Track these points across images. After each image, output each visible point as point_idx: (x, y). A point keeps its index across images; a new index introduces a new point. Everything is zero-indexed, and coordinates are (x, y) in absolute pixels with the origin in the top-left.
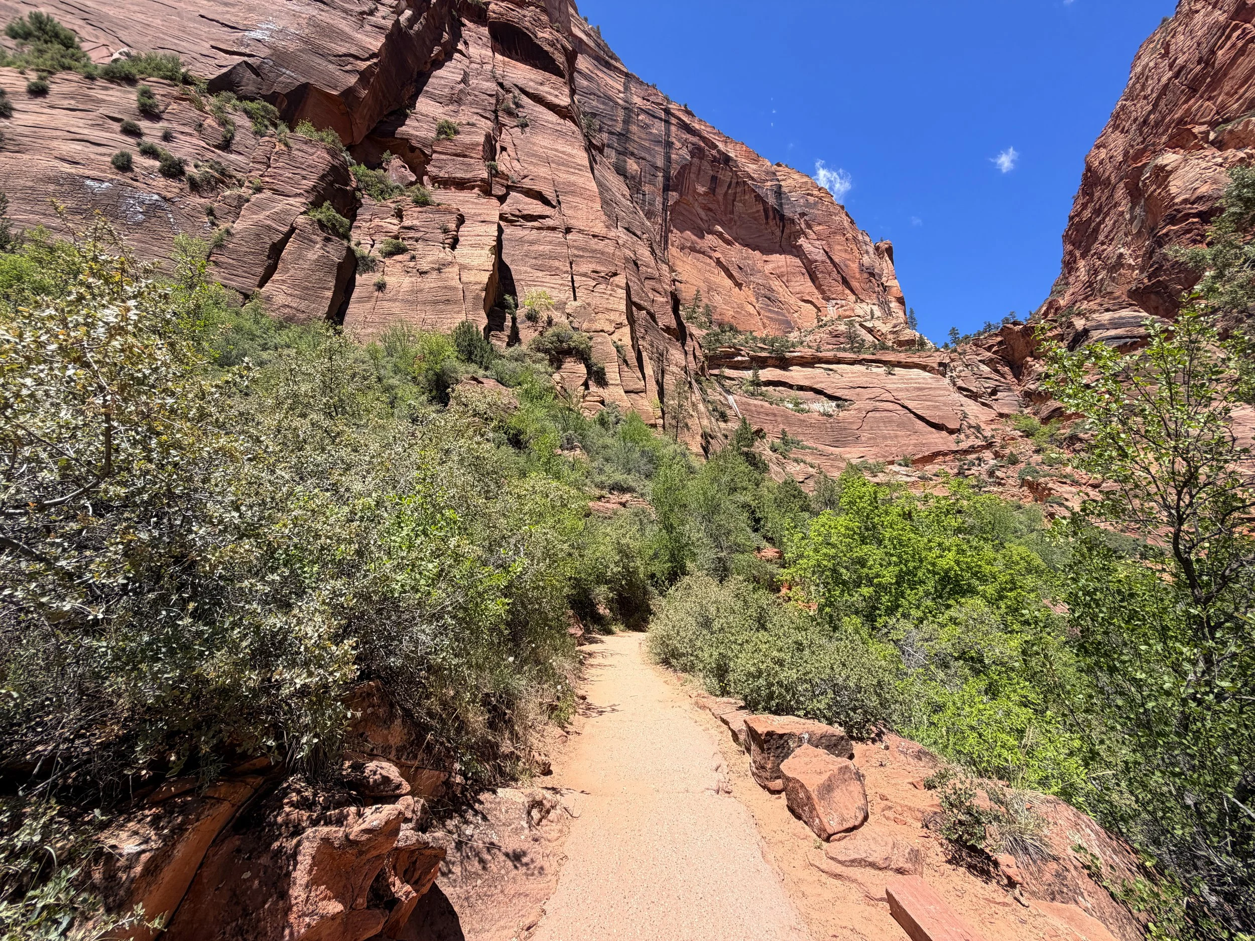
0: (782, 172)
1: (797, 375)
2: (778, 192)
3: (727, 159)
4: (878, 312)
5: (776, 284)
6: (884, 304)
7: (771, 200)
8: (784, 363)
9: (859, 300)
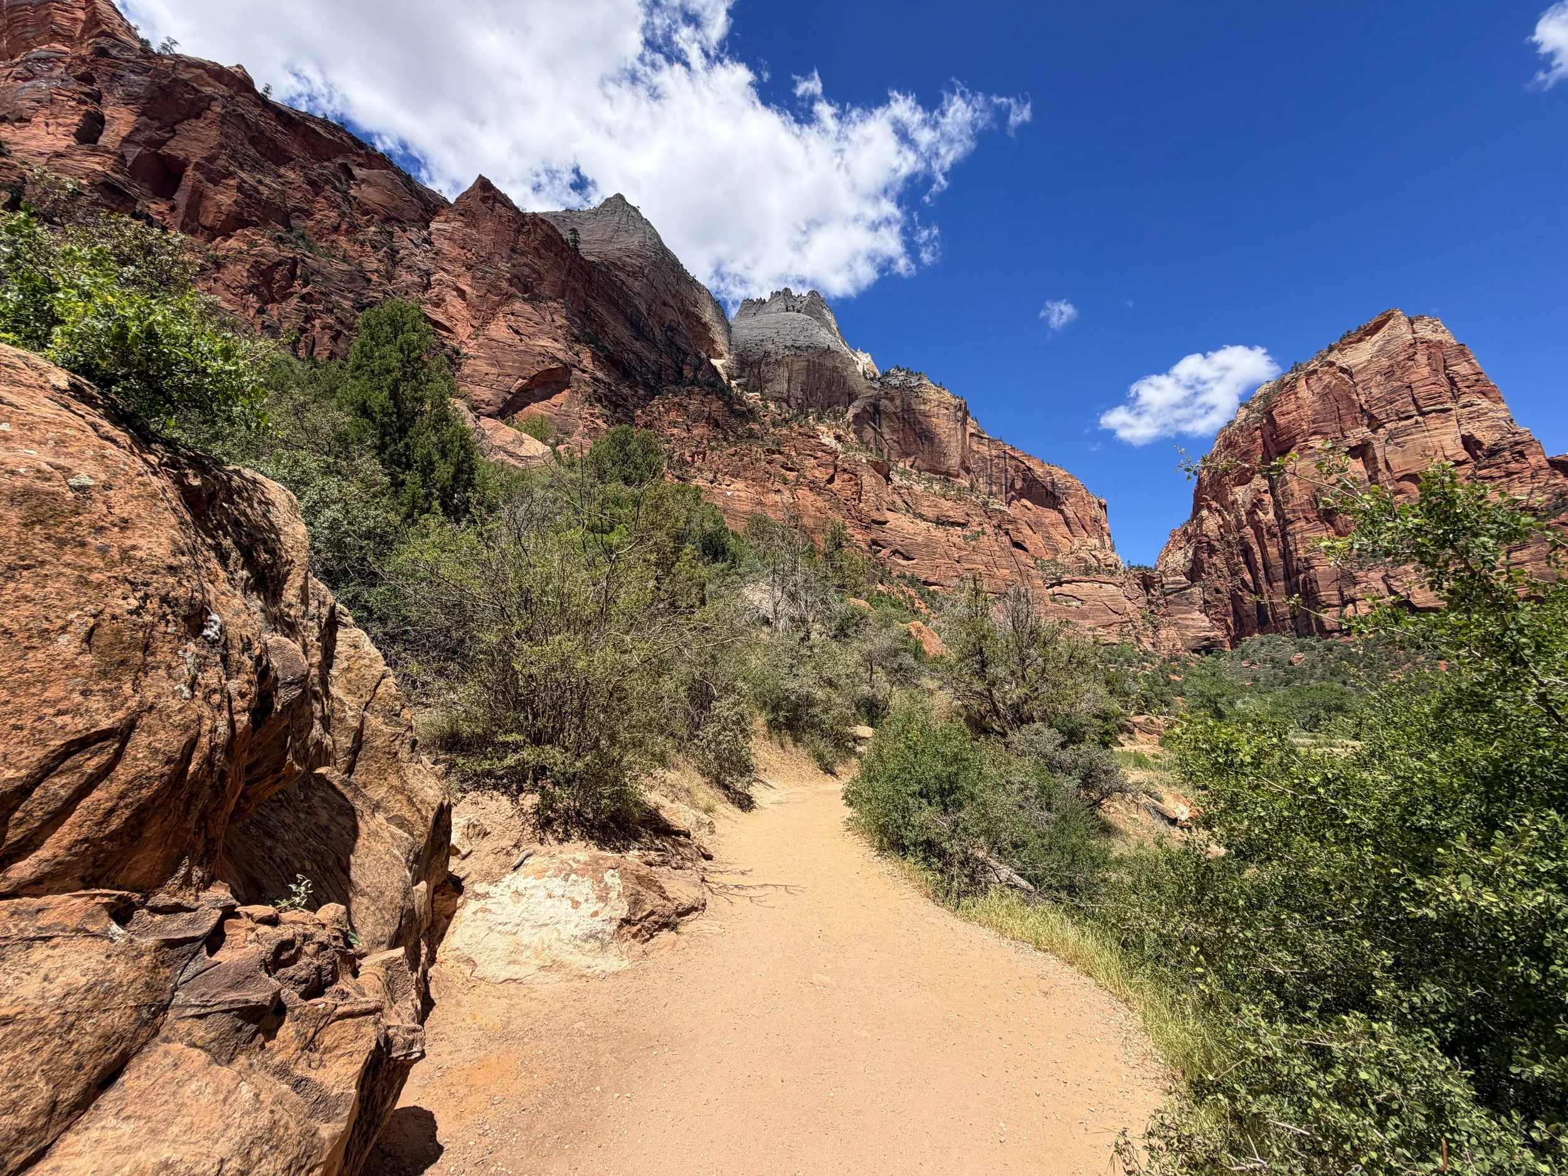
0: (1054, 470)
1: (1066, 588)
2: (1053, 483)
3: (1029, 469)
4: (1097, 542)
5: (1051, 529)
6: (1101, 537)
7: (1049, 488)
8: (1060, 584)
9: (1089, 536)
